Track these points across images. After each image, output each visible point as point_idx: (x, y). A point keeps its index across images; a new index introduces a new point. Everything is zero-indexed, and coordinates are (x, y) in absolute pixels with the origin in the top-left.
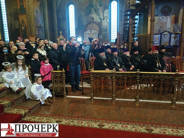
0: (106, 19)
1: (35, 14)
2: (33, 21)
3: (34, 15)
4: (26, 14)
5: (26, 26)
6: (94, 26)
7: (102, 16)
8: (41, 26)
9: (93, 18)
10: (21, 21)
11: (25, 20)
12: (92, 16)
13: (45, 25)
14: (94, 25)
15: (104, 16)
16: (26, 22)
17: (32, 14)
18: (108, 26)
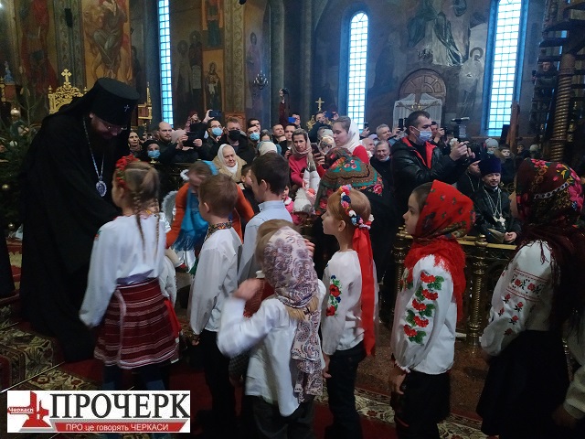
0: (477, 58)
1: (249, 45)
2: (241, 66)
3: (245, 49)
4: (223, 48)
5: (219, 83)
6: (430, 80)
7: (463, 48)
8: (261, 82)
9: (430, 56)
10: (206, 68)
11: (219, 65)
12: (427, 47)
13: (274, 79)
14: (432, 79)
15: (467, 47)
16: (220, 71)
17: (239, 47)
18: (481, 83)
